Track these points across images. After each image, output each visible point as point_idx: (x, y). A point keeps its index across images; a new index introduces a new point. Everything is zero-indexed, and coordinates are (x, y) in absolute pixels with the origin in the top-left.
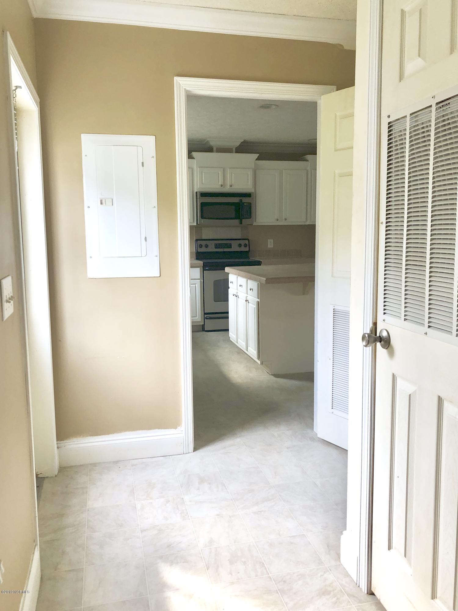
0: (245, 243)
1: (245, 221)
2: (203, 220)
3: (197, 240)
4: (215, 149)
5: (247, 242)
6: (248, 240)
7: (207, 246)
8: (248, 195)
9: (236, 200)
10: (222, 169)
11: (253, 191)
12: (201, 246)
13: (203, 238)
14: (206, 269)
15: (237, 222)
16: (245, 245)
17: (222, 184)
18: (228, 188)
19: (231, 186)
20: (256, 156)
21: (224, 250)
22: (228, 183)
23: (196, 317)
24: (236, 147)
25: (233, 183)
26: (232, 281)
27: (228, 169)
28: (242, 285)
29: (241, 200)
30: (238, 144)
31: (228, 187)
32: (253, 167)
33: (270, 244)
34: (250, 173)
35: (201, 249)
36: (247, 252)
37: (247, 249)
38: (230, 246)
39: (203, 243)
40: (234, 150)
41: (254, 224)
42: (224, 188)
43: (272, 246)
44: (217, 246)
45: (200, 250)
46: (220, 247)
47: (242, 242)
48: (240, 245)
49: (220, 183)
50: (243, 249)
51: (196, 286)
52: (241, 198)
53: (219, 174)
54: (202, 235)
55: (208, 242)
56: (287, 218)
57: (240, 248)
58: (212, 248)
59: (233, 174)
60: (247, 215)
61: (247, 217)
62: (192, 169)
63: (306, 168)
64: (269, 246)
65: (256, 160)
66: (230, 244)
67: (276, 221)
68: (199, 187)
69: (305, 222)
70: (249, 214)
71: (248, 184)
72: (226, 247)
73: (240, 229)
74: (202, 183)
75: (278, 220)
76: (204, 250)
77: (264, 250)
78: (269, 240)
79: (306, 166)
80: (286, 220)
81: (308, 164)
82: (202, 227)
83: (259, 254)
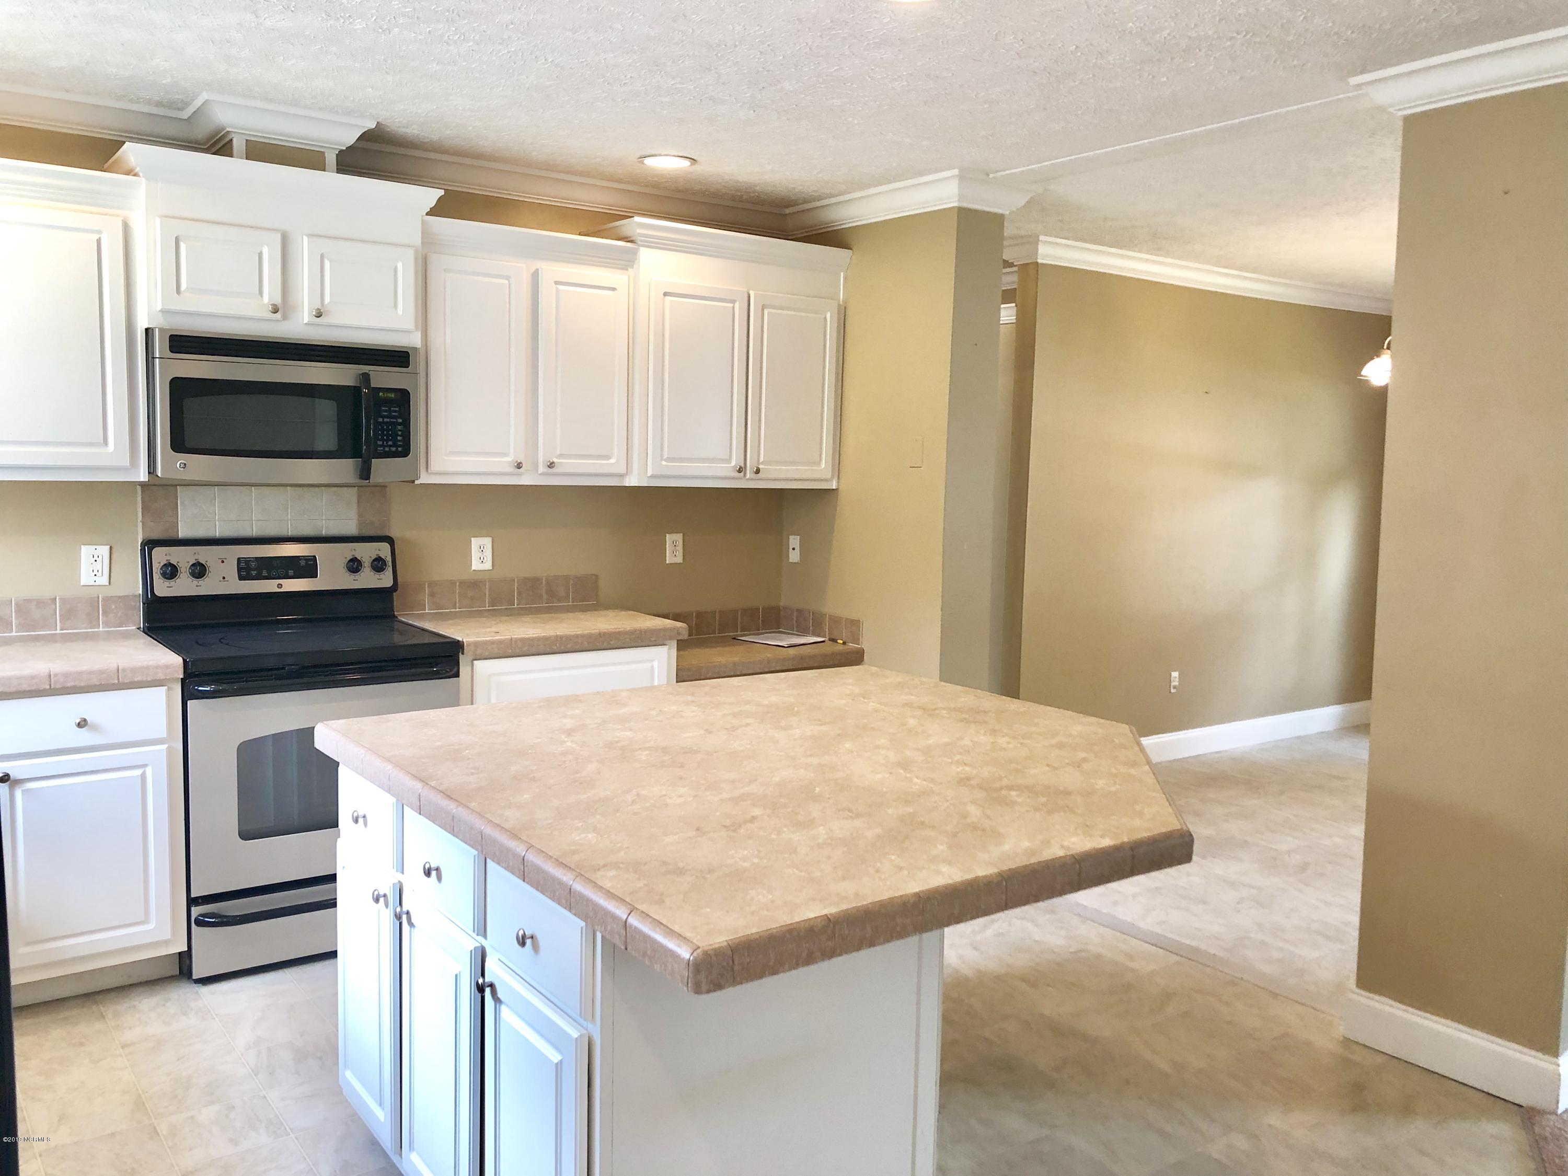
0: (375, 556)
1: (383, 469)
2: (182, 458)
3: (150, 544)
4: (238, 144)
5: (384, 550)
6: (389, 540)
7: (199, 571)
8: (396, 357)
9: (341, 375)
10: (278, 238)
11: (416, 340)
12: (171, 572)
13: (182, 533)
14: (196, 693)
15: (344, 468)
16: (378, 565)
17: (278, 300)
18: (306, 321)
19: (319, 315)
20: (431, 195)
21: (280, 586)
22: (306, 300)
23: (145, 921)
24: (341, 151)
25: (327, 299)
26: (361, 813)
27: (305, 238)
28: (437, 869)
29: (366, 377)
30: (350, 138)
31: (306, 315)
32: (417, 240)
33: (481, 555)
34: (403, 267)
35: (172, 582)
36: (385, 595)
37: (385, 580)
38: (309, 568)
39: (183, 557)
40: (331, 159)
41: (424, 479)
42: (285, 318)
43: (488, 565)
44: (247, 570)
45: (163, 589)
46: (265, 573)
47: (366, 552)
48: (354, 566)
49: (266, 299)
50: (367, 580)
51: (143, 776)
52: (365, 368)
53: (260, 255)
54: (175, 521)
55: (204, 554)
56: (555, 460)
57: (353, 576)
58: (224, 578)
59: (327, 264)
60: (390, 443)
61: (394, 449)
62: (122, 218)
63: (627, 270)
64: (476, 565)
65: (432, 212)
66: (310, 560)
67: (511, 469)
68: (159, 307)
69: (621, 476)
70: (399, 438)
71: (396, 306)
72: (291, 573)
73: (359, 497)
74: (178, 291)
75: (519, 466)
76: (184, 586)
77: (453, 583)
78: (476, 543)
79: (627, 262)
80: (551, 465)
81: (635, 253)
82: (177, 489)
83: (432, 595)
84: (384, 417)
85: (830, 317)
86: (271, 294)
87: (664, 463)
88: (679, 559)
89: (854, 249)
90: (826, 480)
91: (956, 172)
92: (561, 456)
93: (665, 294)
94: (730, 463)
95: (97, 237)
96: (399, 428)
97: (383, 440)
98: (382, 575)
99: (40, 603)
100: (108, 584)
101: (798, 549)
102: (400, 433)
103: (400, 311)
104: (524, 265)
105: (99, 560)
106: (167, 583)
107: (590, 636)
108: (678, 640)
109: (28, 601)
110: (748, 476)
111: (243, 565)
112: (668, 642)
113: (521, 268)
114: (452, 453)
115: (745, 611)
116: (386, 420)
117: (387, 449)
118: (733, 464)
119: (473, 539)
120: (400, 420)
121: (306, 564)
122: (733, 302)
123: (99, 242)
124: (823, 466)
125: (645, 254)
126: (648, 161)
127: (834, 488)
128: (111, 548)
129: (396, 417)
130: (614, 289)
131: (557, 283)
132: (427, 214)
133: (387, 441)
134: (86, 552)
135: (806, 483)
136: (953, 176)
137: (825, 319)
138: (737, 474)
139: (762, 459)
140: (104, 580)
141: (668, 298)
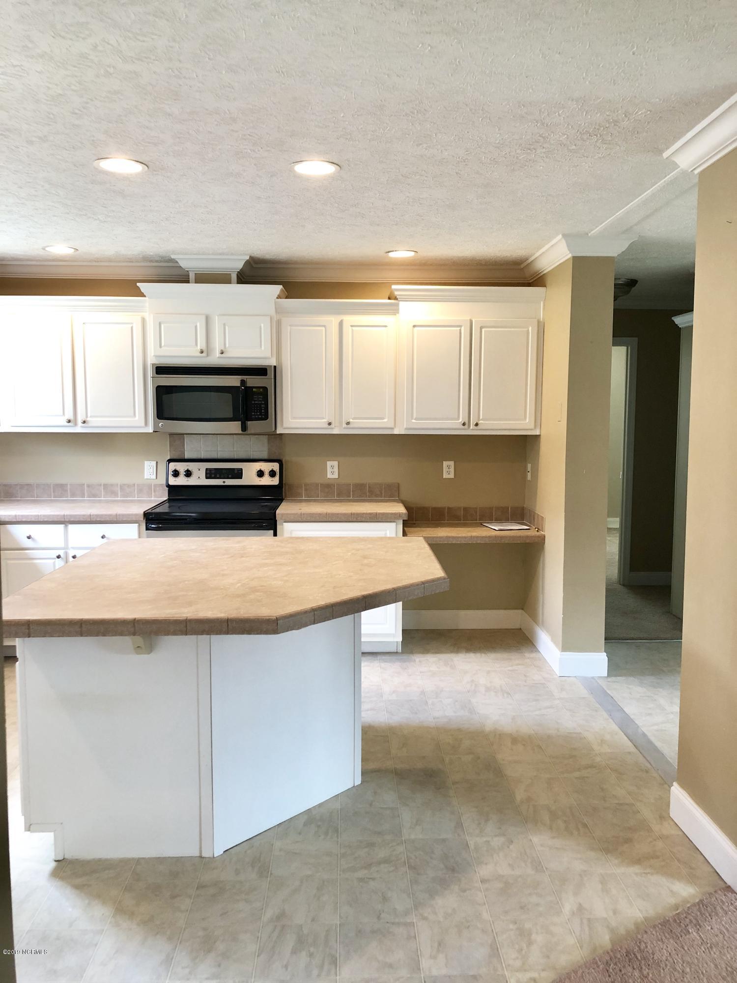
0: (271, 469)
1: (253, 426)
2: (161, 423)
3: (170, 461)
4: (192, 276)
5: (276, 466)
6: (278, 462)
7: (188, 474)
8: (261, 371)
9: (234, 381)
10: (204, 318)
11: (273, 362)
12: (176, 474)
13: (186, 457)
14: (151, 528)
15: (234, 427)
16: (272, 474)
17: (204, 347)
18: (218, 356)
19: (222, 353)
20: (278, 289)
21: (224, 482)
22: (217, 347)
24: (238, 272)
25: (227, 346)
27: (217, 317)
29: (245, 382)
30: (240, 265)
31: (218, 354)
32: (273, 312)
33: (332, 470)
34: (265, 327)
35: (177, 479)
36: (276, 488)
37: (276, 481)
38: (238, 474)
39: (182, 467)
40: (234, 277)
41: (281, 431)
42: (207, 355)
43: (336, 476)
44: (210, 474)
45: (173, 481)
46: (218, 476)
47: (267, 467)
48: (260, 474)
49: (198, 347)
50: (266, 481)
52: (244, 377)
53: (196, 327)
54: (183, 450)
55: (191, 466)
56: (351, 420)
57: (259, 479)
58: (199, 477)
59: (227, 328)
60: (258, 414)
61: (260, 416)
62: (140, 316)
63: (395, 315)
64: (329, 476)
65: (279, 297)
66: (240, 470)
67: (327, 426)
68: (153, 355)
69: (392, 429)
70: (263, 411)
71: (261, 347)
72: (230, 476)
73: (269, 440)
74: (161, 347)
75: (330, 424)
76: (182, 481)
77: (317, 485)
78: (329, 464)
79: (395, 310)
80: (348, 423)
81: (398, 305)
82: (184, 437)
83: (306, 490)
84: (255, 401)
85: (532, 330)
86: (201, 344)
87: (414, 421)
88: (452, 476)
89: (547, 286)
90: (531, 430)
91: (560, 236)
92: (354, 419)
93: (414, 326)
94: (459, 420)
95: (131, 325)
96: (263, 406)
97: (255, 412)
98: (273, 479)
99: (129, 486)
100: (155, 478)
101: (530, 472)
102: (263, 408)
103: (263, 348)
104: (333, 319)
105: (152, 468)
106: (174, 479)
107: (345, 514)
108: (403, 521)
109: (124, 485)
110: (471, 428)
111: (208, 472)
112: (397, 521)
113: (332, 321)
114: (295, 418)
115: (498, 508)
116: (256, 402)
117: (257, 417)
118: (460, 421)
119: (328, 462)
120: (263, 402)
121: (238, 472)
122: (460, 326)
123: (132, 328)
124: (527, 421)
125: (402, 305)
126: (391, 255)
127: (538, 434)
128: (157, 462)
129: (260, 401)
130: (386, 326)
131: (352, 326)
132: (277, 298)
133: (257, 412)
134: (147, 463)
135: (521, 431)
136: (560, 240)
137: (528, 330)
138: (463, 427)
139: (481, 418)
140: (154, 477)
141: (416, 329)
